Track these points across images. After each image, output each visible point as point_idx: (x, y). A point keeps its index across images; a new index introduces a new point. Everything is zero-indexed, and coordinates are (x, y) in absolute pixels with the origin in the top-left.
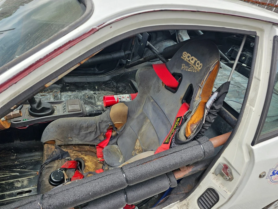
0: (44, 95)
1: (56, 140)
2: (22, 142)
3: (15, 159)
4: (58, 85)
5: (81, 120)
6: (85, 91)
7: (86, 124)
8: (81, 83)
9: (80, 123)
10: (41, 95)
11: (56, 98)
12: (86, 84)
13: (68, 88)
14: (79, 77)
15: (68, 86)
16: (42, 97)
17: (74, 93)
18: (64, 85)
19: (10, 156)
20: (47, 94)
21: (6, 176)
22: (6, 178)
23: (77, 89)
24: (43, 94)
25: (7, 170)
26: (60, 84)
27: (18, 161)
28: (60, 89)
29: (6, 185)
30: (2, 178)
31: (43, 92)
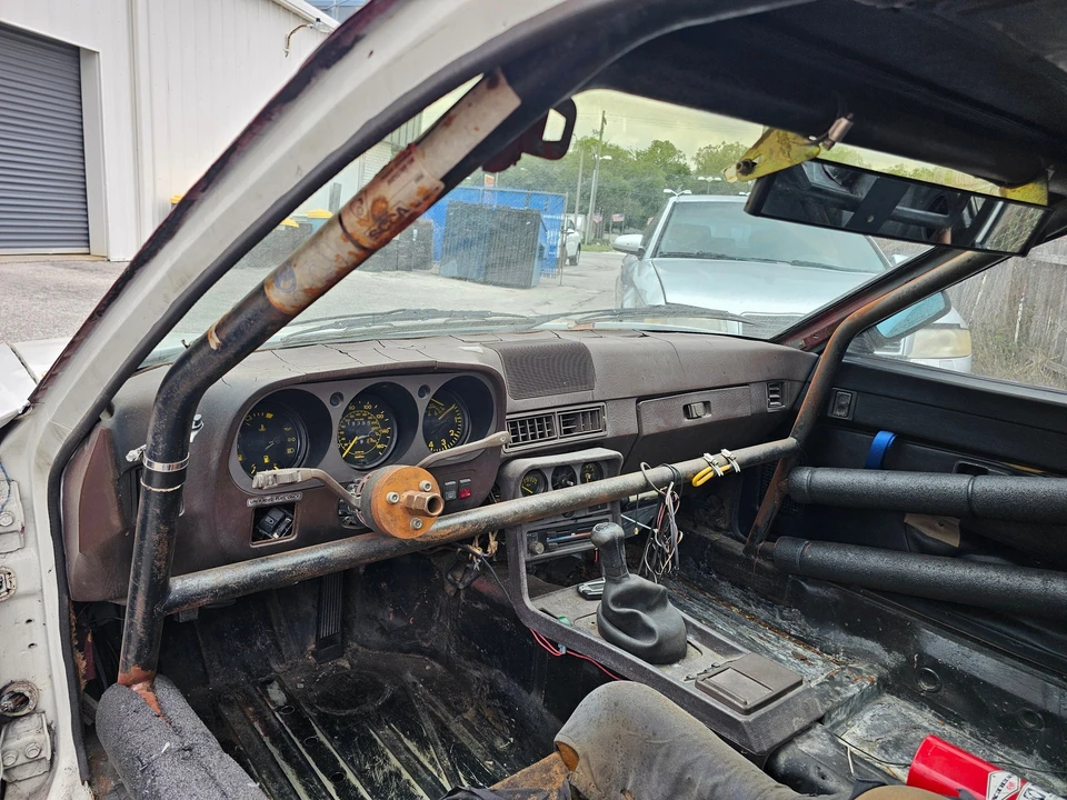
0: (804, 659)
1: (582, 762)
2: (545, 711)
3: (498, 752)
4: (889, 651)
5: (702, 746)
6: (1016, 753)
7: (711, 782)
8: (1001, 694)
9: (689, 758)
10: (796, 655)
11: (827, 687)
12: (1029, 716)
13: (926, 688)
14: (1008, 660)
15: (929, 678)
16: (789, 661)
17: (947, 727)
18: (910, 660)
19: (499, 733)
20: (820, 663)
21: (430, 767)
22: (425, 775)
23: (975, 723)
24: (808, 654)
25: (450, 759)
26: (898, 650)
27: (497, 763)
28: (885, 671)
29: (397, 787)
30: (419, 767)
31: (818, 650)
